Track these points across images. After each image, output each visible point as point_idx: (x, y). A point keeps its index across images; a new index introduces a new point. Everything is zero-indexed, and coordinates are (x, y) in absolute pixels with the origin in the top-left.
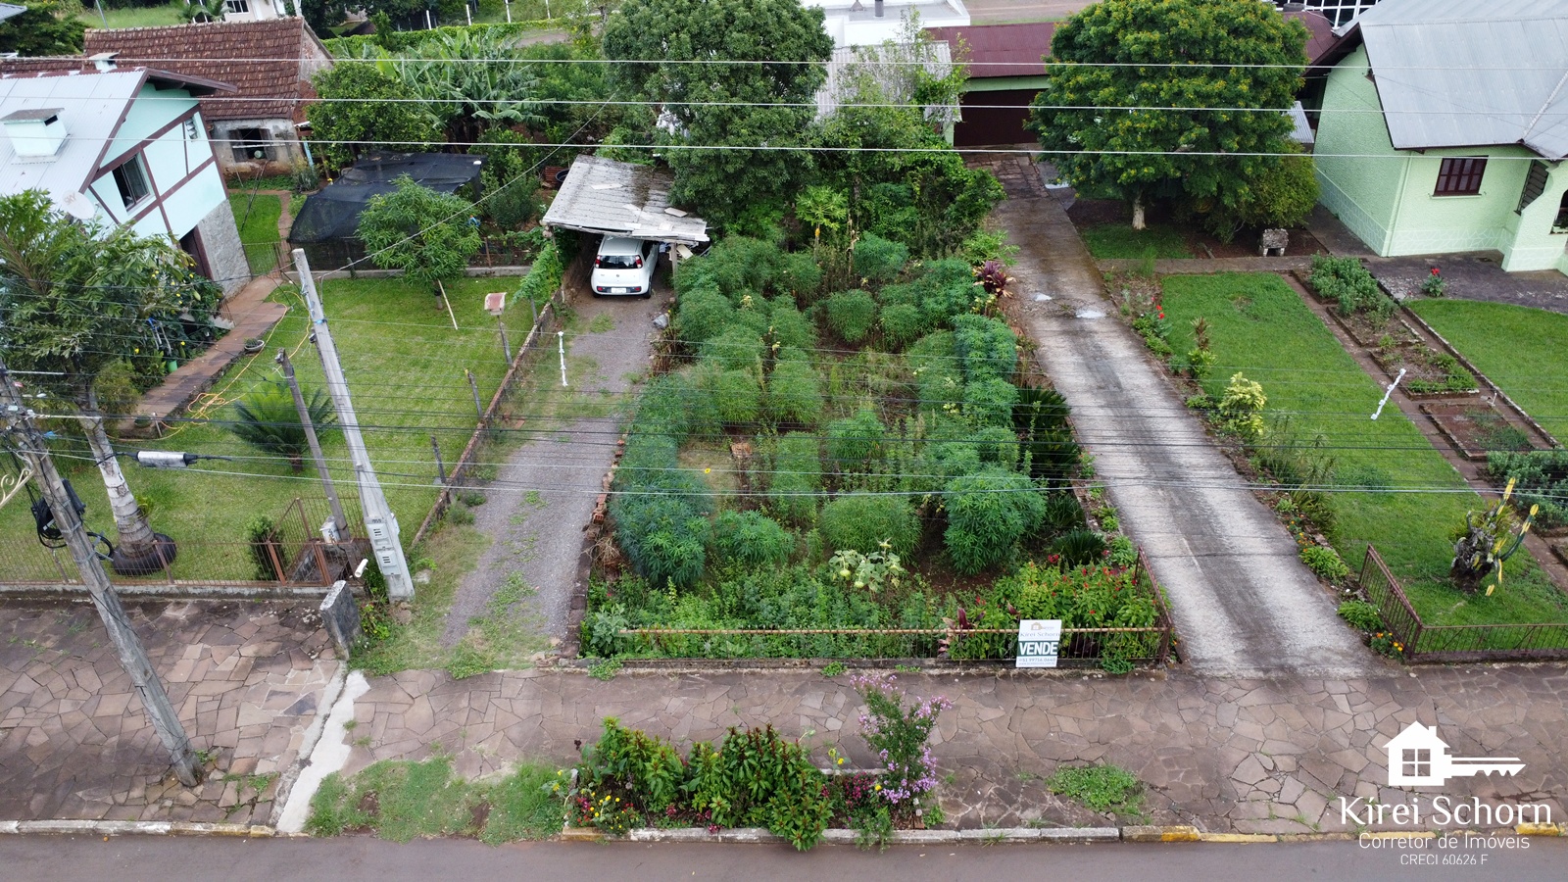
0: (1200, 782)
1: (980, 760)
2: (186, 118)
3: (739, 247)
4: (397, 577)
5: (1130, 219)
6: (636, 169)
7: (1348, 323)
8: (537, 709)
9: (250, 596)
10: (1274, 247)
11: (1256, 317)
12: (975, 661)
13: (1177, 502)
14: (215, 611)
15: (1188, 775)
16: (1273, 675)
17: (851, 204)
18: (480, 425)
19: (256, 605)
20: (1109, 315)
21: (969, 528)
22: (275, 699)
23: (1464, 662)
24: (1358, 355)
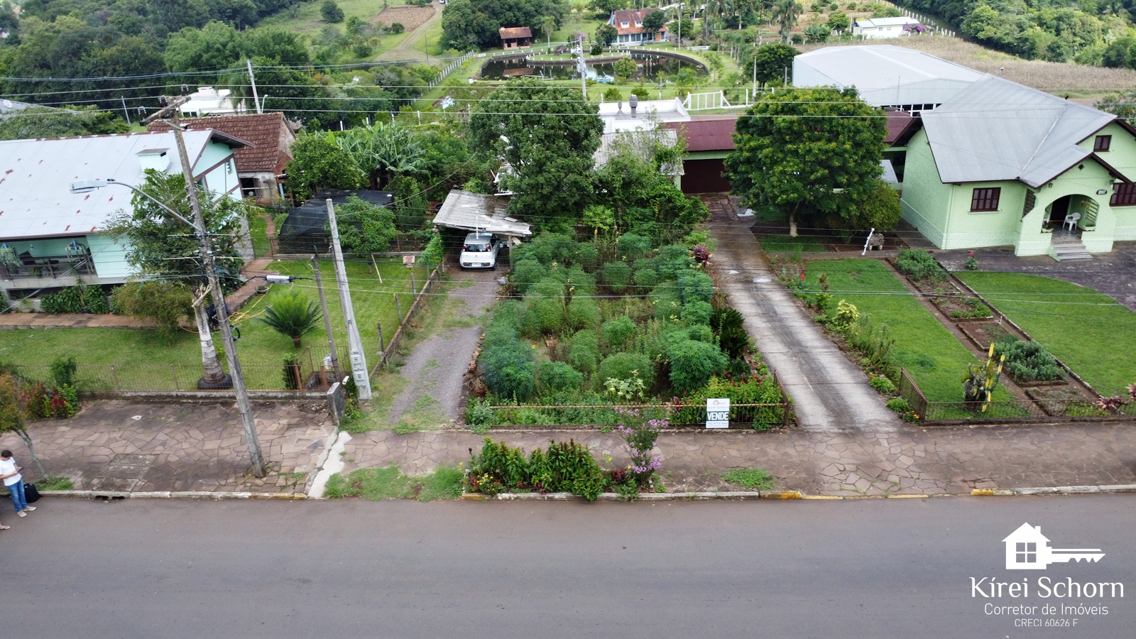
0: (804, 475)
1: (685, 467)
2: (227, 160)
3: (549, 239)
4: (364, 387)
5: (788, 231)
6: (486, 197)
7: (918, 284)
8: (445, 446)
9: (281, 398)
10: (875, 245)
11: (863, 282)
12: (684, 425)
13: (803, 362)
14: (263, 405)
15: (797, 473)
16: (847, 431)
17: (616, 216)
18: (400, 327)
19: (286, 401)
20: (773, 280)
21: (682, 369)
22: (300, 442)
23: (953, 425)
24: (923, 301)
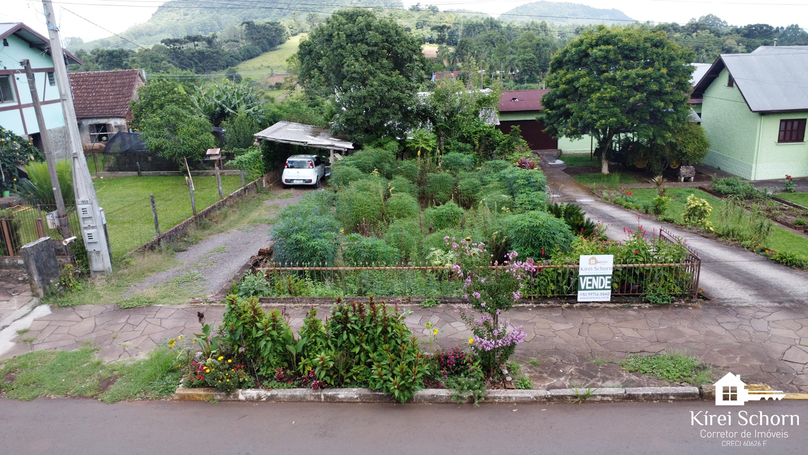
1: (558, 352)
2: (48, 71)
3: (371, 152)
6: (314, 127)
10: (687, 176)
16: (787, 305)
20: (597, 200)
